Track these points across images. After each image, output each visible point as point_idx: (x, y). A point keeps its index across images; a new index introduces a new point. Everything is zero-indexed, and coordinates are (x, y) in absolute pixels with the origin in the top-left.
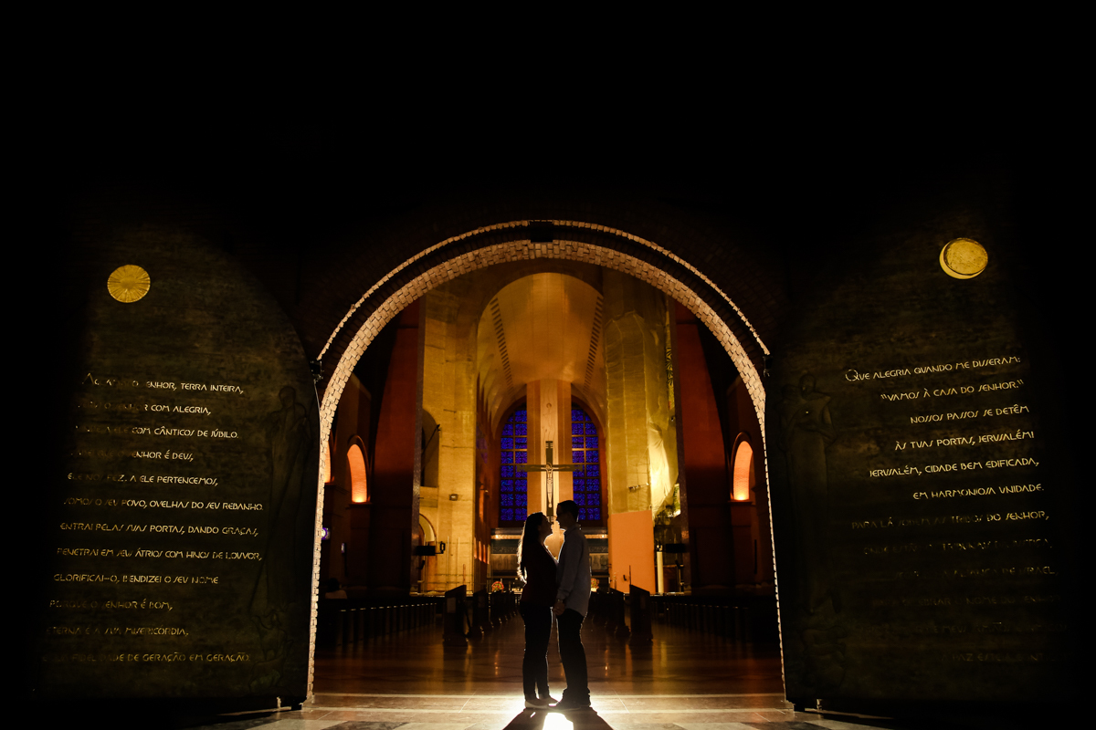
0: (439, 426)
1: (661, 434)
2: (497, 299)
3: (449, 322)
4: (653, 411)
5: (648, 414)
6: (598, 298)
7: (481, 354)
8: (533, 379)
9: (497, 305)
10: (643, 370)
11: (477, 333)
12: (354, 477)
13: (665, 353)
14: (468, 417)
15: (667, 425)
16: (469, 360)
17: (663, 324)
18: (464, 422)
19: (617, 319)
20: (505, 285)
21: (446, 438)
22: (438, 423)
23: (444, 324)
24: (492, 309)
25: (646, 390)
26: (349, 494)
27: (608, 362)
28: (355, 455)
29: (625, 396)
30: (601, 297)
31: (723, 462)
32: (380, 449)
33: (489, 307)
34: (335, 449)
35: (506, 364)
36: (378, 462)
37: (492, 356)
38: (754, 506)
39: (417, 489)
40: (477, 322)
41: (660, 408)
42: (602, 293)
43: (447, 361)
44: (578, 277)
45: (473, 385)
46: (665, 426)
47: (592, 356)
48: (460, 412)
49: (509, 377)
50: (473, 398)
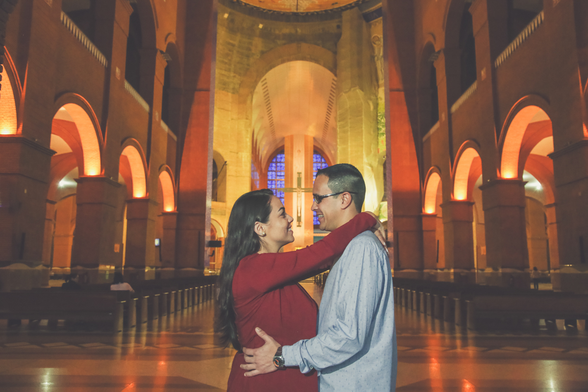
0: (226, 162)
1: (372, 170)
2: (265, 79)
3: (233, 93)
4: (368, 154)
5: (364, 156)
6: (333, 80)
7: (255, 116)
8: (289, 134)
9: (266, 83)
10: (362, 127)
11: (252, 100)
12: (165, 194)
13: (377, 116)
14: (246, 156)
15: (377, 164)
16: (247, 119)
17: (376, 96)
18: (243, 160)
19: (346, 92)
20: (271, 68)
21: (231, 170)
22: (226, 160)
23: (230, 94)
24: (263, 85)
25: (364, 140)
26: (162, 206)
27: (339, 121)
28: (165, 179)
29: (349, 144)
30: (335, 79)
31: (418, 188)
32: (183, 175)
33: (260, 84)
34: (149, 173)
35: (272, 124)
36: (182, 185)
37: (262, 118)
38: (439, 217)
39: (209, 203)
40: (252, 93)
41: (373, 153)
42: (336, 75)
43: (232, 119)
44: (320, 64)
45: (249, 136)
46: (375, 164)
47: (327, 119)
48: (240, 153)
49: (273, 132)
50: (249, 144)
